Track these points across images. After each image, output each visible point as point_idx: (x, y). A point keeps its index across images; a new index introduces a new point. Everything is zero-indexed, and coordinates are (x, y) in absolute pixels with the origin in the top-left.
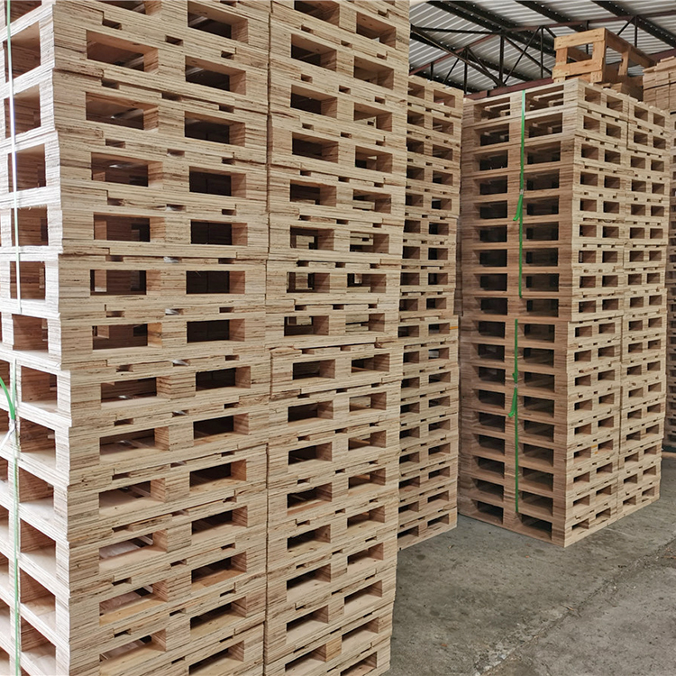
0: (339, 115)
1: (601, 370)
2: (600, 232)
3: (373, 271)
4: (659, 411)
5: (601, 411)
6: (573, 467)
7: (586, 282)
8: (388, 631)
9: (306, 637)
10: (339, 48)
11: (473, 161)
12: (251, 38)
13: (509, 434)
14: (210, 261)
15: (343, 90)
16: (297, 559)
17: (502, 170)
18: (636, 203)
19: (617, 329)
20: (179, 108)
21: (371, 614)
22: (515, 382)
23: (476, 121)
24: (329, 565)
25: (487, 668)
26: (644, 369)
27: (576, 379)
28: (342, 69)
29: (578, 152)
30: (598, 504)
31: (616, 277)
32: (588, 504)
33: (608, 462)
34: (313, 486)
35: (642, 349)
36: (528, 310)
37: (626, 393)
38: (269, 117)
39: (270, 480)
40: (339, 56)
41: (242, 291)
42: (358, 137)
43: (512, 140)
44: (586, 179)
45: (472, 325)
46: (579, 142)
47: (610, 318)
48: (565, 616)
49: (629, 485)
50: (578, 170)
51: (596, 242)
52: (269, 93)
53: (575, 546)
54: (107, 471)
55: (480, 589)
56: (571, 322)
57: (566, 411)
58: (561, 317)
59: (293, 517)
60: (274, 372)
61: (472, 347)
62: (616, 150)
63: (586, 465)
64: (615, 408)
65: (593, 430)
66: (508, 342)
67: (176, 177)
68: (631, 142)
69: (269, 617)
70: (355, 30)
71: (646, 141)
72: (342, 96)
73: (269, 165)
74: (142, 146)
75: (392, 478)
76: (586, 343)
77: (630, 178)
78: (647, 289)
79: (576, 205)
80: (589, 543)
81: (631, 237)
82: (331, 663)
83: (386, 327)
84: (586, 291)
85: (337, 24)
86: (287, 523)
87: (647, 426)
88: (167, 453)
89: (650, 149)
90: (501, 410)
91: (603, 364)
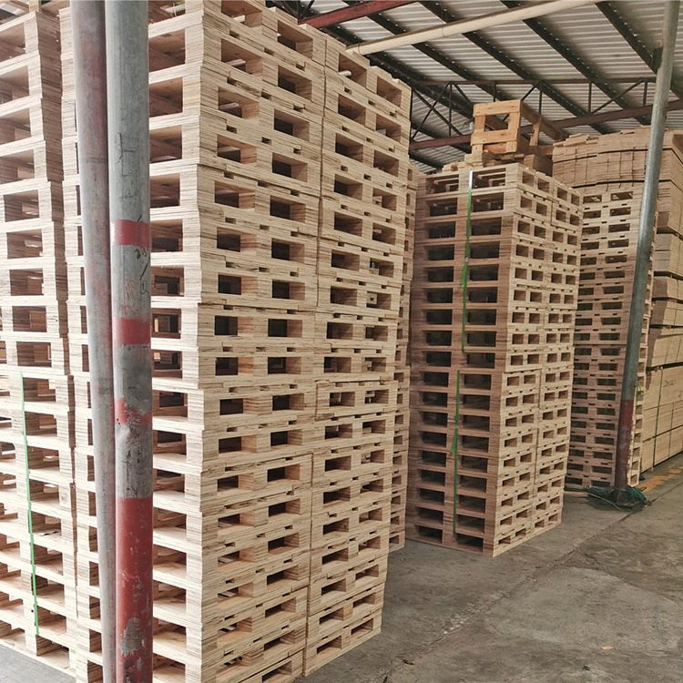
0: (363, 198)
1: (524, 414)
2: (528, 297)
3: (380, 324)
4: (564, 451)
5: (522, 448)
6: (502, 493)
7: (517, 339)
8: (381, 604)
9: (332, 600)
10: (365, 143)
11: (423, 229)
12: (311, 137)
13: (450, 468)
14: (282, 311)
15: (366, 177)
16: (328, 542)
17: (450, 239)
18: (555, 272)
19: (537, 380)
20: (266, 193)
21: (370, 589)
22: (456, 424)
23: (427, 193)
24: (347, 549)
25: (452, 629)
26: (555, 415)
27: (507, 420)
28: (367, 161)
29: (515, 227)
30: (517, 524)
31: (538, 336)
32: (510, 523)
33: (525, 491)
34: (339, 488)
35: (554, 398)
36: (468, 363)
37: (541, 435)
38: (321, 200)
39: (314, 480)
40: (365, 150)
41: (300, 336)
42: (374, 216)
43: (459, 213)
44: (521, 251)
45: (419, 376)
46: (517, 219)
47: (532, 371)
48: (502, 598)
49: (540, 511)
50: (514, 243)
51: (525, 306)
52: (321, 180)
53: (501, 556)
54: (222, 464)
55: (434, 585)
56: (505, 373)
57: (498, 446)
58: (497, 369)
59: (327, 510)
60: (319, 399)
61: (418, 395)
62: (543, 226)
63: (510, 492)
64: (533, 447)
65: (516, 463)
66: (451, 390)
67: (264, 246)
68: (554, 219)
69: (312, 582)
70: (375, 128)
71: (565, 218)
72: (365, 182)
73: (320, 238)
74: (245, 222)
75: (387, 487)
76: (515, 391)
77: (551, 251)
78: (560, 346)
79: (512, 273)
80: (511, 554)
81: (550, 302)
82: (346, 623)
83: (387, 368)
84: (517, 346)
85: (363, 123)
86: (323, 514)
87: (555, 462)
88: (255, 454)
89: (567, 225)
90: (443, 448)
91: (525, 409)
